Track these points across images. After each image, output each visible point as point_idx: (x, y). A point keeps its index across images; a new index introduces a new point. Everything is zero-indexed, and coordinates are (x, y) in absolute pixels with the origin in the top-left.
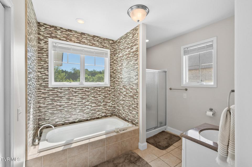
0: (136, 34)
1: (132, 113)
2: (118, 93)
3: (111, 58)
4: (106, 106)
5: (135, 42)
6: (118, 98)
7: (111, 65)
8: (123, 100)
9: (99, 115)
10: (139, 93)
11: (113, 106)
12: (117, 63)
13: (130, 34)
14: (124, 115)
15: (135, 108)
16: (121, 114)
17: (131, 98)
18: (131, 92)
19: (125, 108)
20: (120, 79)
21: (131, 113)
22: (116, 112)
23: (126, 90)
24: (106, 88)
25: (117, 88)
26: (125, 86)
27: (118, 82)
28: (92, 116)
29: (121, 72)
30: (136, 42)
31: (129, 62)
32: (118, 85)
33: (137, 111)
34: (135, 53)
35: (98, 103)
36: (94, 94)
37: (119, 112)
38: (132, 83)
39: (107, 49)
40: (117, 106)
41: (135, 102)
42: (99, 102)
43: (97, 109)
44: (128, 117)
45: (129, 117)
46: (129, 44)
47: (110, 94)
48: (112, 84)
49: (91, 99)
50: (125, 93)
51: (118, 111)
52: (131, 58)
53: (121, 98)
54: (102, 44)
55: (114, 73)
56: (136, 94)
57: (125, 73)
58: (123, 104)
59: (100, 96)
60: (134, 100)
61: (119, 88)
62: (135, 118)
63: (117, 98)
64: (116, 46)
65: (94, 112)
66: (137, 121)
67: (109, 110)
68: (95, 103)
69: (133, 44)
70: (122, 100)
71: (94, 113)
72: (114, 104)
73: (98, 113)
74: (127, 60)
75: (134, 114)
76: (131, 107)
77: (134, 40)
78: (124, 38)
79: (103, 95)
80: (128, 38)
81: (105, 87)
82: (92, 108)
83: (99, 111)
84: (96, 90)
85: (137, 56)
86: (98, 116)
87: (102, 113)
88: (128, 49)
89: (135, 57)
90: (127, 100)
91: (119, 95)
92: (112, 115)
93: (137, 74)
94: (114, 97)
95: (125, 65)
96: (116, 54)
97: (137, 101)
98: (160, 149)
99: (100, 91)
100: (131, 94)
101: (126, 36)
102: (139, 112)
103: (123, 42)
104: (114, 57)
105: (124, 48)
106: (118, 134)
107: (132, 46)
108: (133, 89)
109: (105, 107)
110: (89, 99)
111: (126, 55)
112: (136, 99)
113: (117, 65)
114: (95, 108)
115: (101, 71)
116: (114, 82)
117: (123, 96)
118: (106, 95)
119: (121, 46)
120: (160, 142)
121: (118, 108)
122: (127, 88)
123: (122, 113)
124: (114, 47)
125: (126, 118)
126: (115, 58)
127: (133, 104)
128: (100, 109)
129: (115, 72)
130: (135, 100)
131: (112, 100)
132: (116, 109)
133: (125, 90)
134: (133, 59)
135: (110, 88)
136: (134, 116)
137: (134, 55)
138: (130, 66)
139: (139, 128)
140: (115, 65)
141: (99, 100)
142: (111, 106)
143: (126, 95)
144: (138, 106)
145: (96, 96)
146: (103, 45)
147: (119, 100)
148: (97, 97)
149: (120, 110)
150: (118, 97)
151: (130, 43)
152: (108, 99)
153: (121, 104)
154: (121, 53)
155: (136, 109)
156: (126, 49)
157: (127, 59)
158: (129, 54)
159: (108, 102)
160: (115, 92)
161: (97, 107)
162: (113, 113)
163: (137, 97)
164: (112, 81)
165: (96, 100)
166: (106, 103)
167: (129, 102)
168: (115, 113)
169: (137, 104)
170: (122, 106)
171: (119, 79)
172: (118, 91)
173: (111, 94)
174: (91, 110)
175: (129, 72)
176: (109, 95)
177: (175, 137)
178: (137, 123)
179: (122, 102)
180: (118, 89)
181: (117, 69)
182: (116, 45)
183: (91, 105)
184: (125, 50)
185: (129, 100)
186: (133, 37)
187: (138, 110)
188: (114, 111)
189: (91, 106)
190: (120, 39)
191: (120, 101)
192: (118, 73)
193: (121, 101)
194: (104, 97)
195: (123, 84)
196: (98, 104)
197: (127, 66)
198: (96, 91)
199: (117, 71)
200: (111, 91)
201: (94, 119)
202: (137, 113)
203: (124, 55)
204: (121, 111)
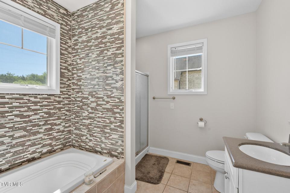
0: (120, 5)
1: (111, 137)
2: (78, 106)
3: (63, 42)
4: (50, 132)
5: (117, 18)
6: (77, 115)
7: (62, 54)
8: (90, 118)
9: (34, 152)
10: (125, 104)
11: (66, 130)
12: (76, 53)
13: (105, 4)
14: (91, 144)
15: (116, 128)
16: (85, 142)
17: (107, 113)
18: (108, 102)
19: (93, 131)
20: (82, 81)
21: (106, 138)
22: (73, 140)
23: (97, 100)
24: (52, 98)
25: (74, 98)
26: (94, 93)
27: (79, 87)
28: (16, 159)
29: (85, 69)
30: (119, 17)
31: (102, 52)
32: (78, 92)
33: (122, 134)
34: (117, 36)
35: (31, 128)
36: (22, 109)
37: (81, 139)
38: (110, 87)
39: (54, 21)
40: (75, 129)
41: (117, 118)
42: (34, 126)
43: (30, 140)
44: (100, 145)
45: (103, 146)
46: (103, 20)
47: (59, 109)
48: (65, 89)
49: (12, 121)
50: (94, 105)
51: (78, 137)
52: (108, 44)
53: (84, 115)
54: (41, 7)
55: (69, 71)
56: (120, 106)
57: (94, 70)
58: (90, 124)
59: (36, 114)
60: (113, 116)
61: (79, 97)
62: (115, 145)
63: (74, 115)
64: (73, 22)
65: (21, 148)
66: (121, 150)
67: (59, 139)
68: (24, 129)
69: (113, 21)
70: (87, 118)
71: (21, 151)
72: (70, 126)
73: (32, 149)
74: (98, 47)
75: (113, 139)
76: (107, 128)
77: (114, 15)
78: (91, 10)
79: (43, 110)
80: (101, 10)
81: (50, 95)
82: (14, 142)
83: (34, 144)
84: (26, 101)
85: (121, 41)
86: (30, 156)
87: (42, 147)
88: (101, 29)
89: (116, 42)
90: (99, 117)
91: (79, 109)
92: (65, 146)
93: (121, 71)
94: (68, 113)
95: (94, 56)
96: (74, 36)
97: (120, 116)
98: (155, 184)
99: (36, 103)
100: (108, 106)
101: (97, 7)
102: (125, 134)
103: (90, 16)
104: (68, 41)
105: (93, 27)
106: (93, 185)
107: (109, 24)
108: (111, 97)
109: (49, 135)
110: (6, 122)
111: (97, 38)
112: (119, 113)
113: (74, 56)
114: (22, 139)
115: (25, 76)
116: (69, 86)
117: (90, 111)
118: (52, 111)
119: (85, 23)
120: (149, 172)
121: (78, 132)
122: (98, 95)
123: (87, 140)
124: (69, 23)
125: (96, 148)
126: (71, 43)
127: (111, 123)
128: (37, 140)
129: (70, 68)
130: (118, 115)
131: (63, 119)
132: (74, 135)
133: (93, 100)
134: (112, 47)
135: (59, 97)
136: (114, 142)
137: (113, 39)
138: (106, 58)
139: (125, 161)
140: (70, 55)
141: (33, 121)
142: (63, 131)
143: (97, 108)
144: (122, 125)
145: (25, 114)
146: (45, 11)
147: (81, 118)
148: (29, 116)
149: (83, 136)
150: (78, 112)
151: (105, 18)
152: (57, 118)
153: (84, 125)
154: (85, 34)
155: (119, 130)
156: (97, 28)
157: (100, 46)
158: (104, 37)
159: (56, 125)
160: (70, 104)
161: (29, 136)
162: (66, 143)
163: (122, 110)
164: (65, 84)
165: (25, 122)
166: (50, 127)
167: (103, 119)
168: (70, 142)
169: (122, 122)
170: (88, 128)
171: (79, 80)
172: (79, 103)
173: (62, 108)
174: (13, 147)
175: (103, 69)
176: (58, 111)
177: (163, 160)
178: (122, 153)
179: (88, 122)
180: (77, 99)
181: (75, 63)
182: (74, 20)
183: (12, 134)
184: (93, 30)
185: (104, 116)
186: (112, 9)
187: (123, 132)
188: (69, 138)
189: (12, 136)
190: (83, 11)
191: (81, 120)
192: (77, 70)
193: (84, 119)
194: (47, 116)
195: (89, 90)
196: (32, 131)
197: (98, 58)
198: (26, 103)
199: (76, 68)
200: (62, 103)
201: (21, 164)
202: (122, 137)
203: (92, 39)
204: (84, 138)
